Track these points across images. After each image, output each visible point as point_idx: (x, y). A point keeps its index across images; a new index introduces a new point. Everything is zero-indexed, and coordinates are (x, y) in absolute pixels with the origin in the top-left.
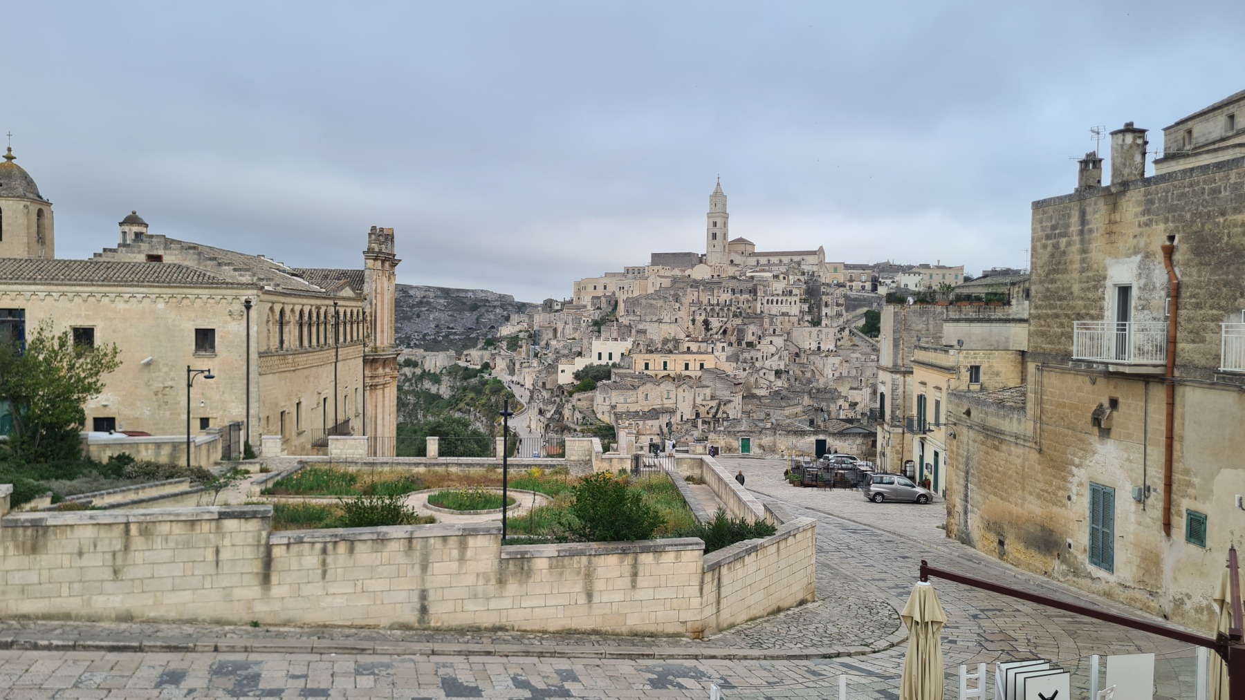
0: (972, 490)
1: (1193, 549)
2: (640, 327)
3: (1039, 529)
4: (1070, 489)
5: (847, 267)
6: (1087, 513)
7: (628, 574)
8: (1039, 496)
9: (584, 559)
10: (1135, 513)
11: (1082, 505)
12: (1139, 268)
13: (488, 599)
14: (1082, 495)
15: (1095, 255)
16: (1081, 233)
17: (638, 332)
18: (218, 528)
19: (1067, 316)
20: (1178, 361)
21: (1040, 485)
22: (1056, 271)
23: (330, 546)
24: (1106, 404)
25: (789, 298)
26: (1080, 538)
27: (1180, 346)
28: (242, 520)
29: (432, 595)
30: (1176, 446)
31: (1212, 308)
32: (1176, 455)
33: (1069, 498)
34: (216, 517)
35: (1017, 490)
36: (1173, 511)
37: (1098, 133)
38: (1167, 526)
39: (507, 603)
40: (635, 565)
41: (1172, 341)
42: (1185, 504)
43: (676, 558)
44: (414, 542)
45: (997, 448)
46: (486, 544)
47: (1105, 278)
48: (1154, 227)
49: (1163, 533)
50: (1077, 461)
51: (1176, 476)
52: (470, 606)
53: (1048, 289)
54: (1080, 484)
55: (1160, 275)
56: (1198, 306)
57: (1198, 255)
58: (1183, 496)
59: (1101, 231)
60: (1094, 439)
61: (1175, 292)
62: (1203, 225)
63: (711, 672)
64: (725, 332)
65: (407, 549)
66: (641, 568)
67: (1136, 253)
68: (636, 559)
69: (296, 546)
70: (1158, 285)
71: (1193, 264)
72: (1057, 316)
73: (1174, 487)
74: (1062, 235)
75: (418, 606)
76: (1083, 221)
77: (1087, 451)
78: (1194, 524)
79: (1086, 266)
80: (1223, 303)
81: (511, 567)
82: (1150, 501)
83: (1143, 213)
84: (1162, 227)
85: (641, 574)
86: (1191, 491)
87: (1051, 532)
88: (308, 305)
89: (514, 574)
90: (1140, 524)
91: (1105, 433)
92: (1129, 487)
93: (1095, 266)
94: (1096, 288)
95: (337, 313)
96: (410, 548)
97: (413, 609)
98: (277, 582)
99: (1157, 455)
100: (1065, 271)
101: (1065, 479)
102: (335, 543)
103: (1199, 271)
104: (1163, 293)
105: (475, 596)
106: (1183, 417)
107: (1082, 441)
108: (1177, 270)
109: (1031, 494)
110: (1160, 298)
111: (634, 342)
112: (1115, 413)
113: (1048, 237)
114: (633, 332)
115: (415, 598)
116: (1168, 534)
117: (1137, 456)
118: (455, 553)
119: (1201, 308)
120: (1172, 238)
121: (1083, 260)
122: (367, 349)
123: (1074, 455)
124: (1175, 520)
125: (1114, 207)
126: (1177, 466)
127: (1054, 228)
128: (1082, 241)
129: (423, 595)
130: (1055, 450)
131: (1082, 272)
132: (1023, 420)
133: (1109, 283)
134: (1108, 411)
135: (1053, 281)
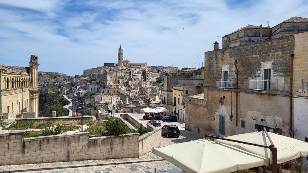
0: (192, 119)
1: (242, 128)
2: (102, 82)
3: (208, 126)
4: (215, 117)
5: (152, 67)
6: (219, 122)
7: (121, 143)
8: (207, 119)
9: (110, 140)
10: (229, 121)
11: (217, 120)
12: (229, 67)
13: (86, 152)
14: (217, 118)
15: (219, 64)
16: (216, 59)
17: (101, 83)
18: (9, 138)
19: (213, 78)
20: (238, 88)
21: (208, 116)
22: (211, 68)
23: (42, 141)
24: (222, 97)
25: (138, 75)
26: (217, 128)
27: (238, 84)
28: (16, 135)
29: (70, 152)
30: (238, 106)
31: (245, 76)
32: (238, 108)
33: (215, 119)
34: (9, 135)
35: (202, 118)
36: (238, 120)
37: (219, 37)
38: (237, 124)
39: (91, 153)
40: (123, 141)
41: (237, 83)
42: (240, 119)
43: (133, 138)
44: (66, 138)
45: (197, 108)
46: (85, 138)
47: (222, 69)
48: (232, 58)
49: (236, 126)
50: (216, 110)
51: (238, 113)
52: (81, 154)
53: (209, 72)
54: (217, 116)
55: (234, 69)
56: (242, 75)
57: (242, 64)
58: (240, 117)
59: (221, 59)
60: (220, 105)
61: (237, 72)
62: (243, 58)
63: (143, 165)
64: (123, 83)
65: (63, 140)
66: (124, 141)
67: (228, 64)
68: (123, 139)
69: (32, 141)
70: (233, 71)
71: (241, 66)
72: (211, 78)
73: (238, 115)
74: (211, 60)
75: (67, 155)
76: (216, 57)
77: (219, 108)
78: (242, 123)
79: (217, 67)
80: (248, 75)
81: (92, 143)
82: (233, 119)
83: (230, 55)
84: (234, 58)
85: (124, 142)
86: (242, 116)
87: (210, 127)
88: (14, 77)
89: (92, 145)
90: (230, 124)
91: (222, 104)
92: (228, 116)
93: (219, 67)
94: (220, 72)
95: (22, 79)
96: (65, 140)
97: (65, 156)
98: (26, 152)
99: (234, 108)
100: (213, 68)
101: (213, 115)
102: (44, 140)
103: (242, 68)
104: (234, 73)
105: (82, 152)
106: (240, 100)
107: (217, 106)
108: (237, 67)
109: (205, 118)
110: (234, 74)
111: (100, 86)
112: (224, 99)
113: (208, 60)
114: (100, 83)
115: (66, 153)
116: (237, 126)
117: (230, 109)
118: (77, 141)
119: (243, 76)
120: (236, 61)
121: (217, 65)
122: (31, 88)
123: (215, 109)
124: (238, 122)
125: (223, 53)
126: (238, 111)
127: (210, 58)
128: (216, 61)
129: (68, 152)
130: (211, 108)
131: (216, 68)
132: (204, 102)
133: (222, 70)
134: (223, 99)
135: (210, 70)
